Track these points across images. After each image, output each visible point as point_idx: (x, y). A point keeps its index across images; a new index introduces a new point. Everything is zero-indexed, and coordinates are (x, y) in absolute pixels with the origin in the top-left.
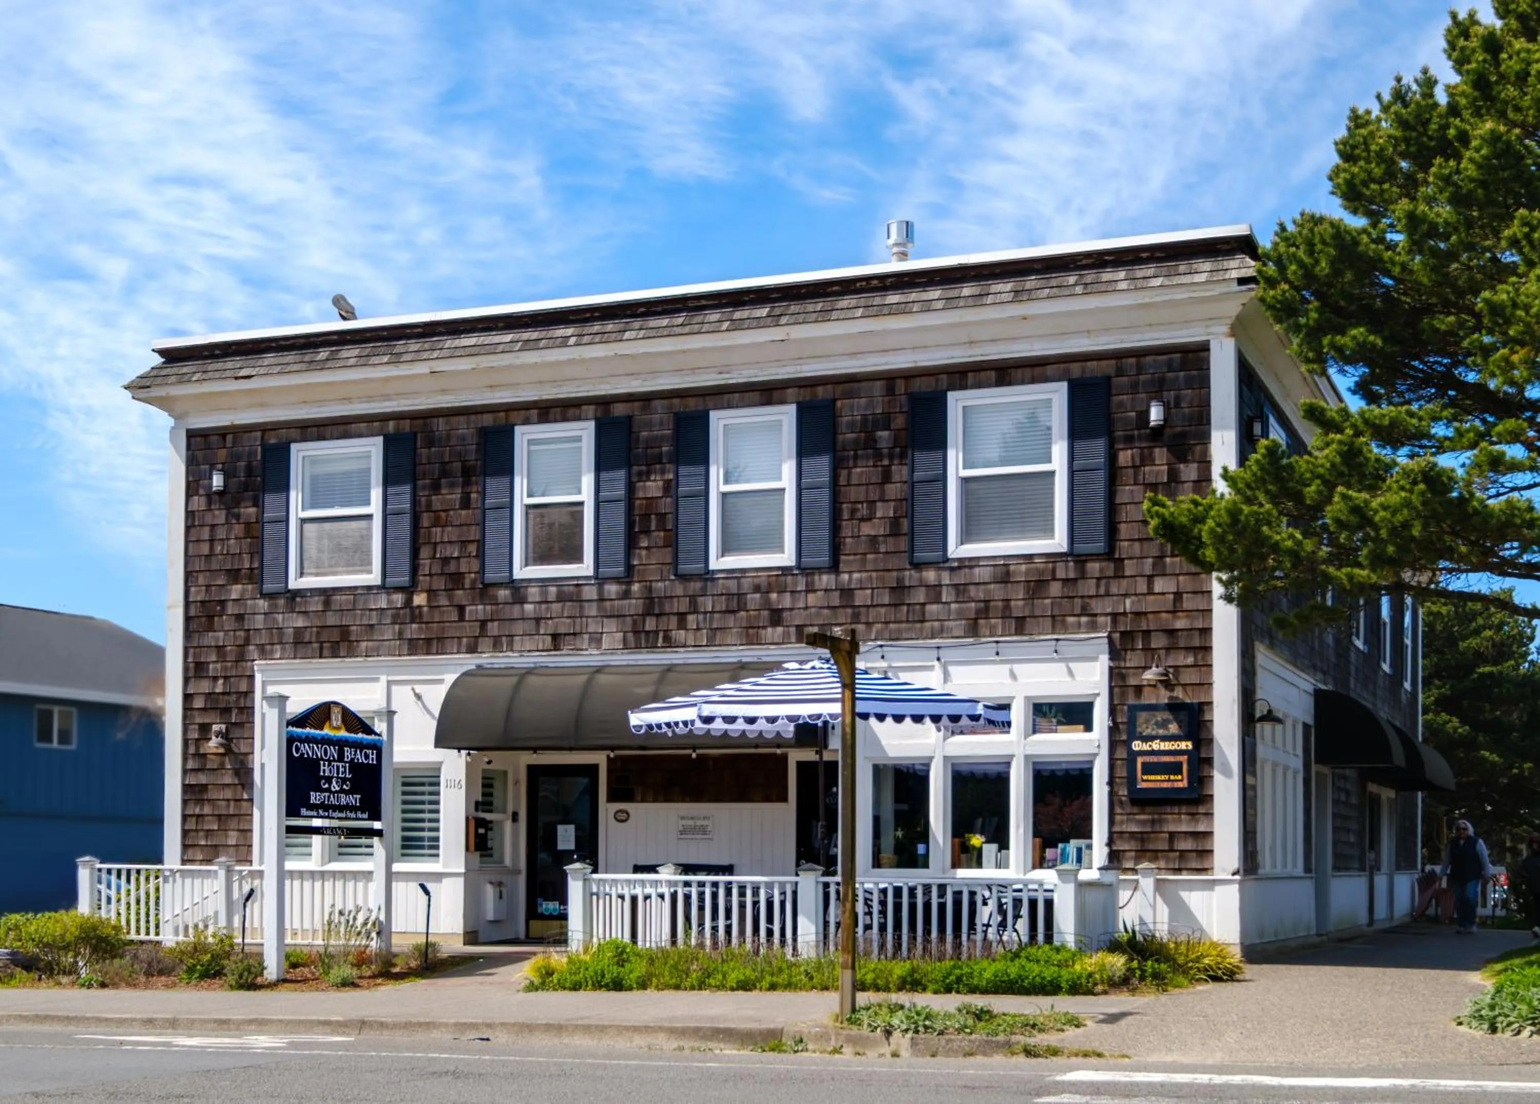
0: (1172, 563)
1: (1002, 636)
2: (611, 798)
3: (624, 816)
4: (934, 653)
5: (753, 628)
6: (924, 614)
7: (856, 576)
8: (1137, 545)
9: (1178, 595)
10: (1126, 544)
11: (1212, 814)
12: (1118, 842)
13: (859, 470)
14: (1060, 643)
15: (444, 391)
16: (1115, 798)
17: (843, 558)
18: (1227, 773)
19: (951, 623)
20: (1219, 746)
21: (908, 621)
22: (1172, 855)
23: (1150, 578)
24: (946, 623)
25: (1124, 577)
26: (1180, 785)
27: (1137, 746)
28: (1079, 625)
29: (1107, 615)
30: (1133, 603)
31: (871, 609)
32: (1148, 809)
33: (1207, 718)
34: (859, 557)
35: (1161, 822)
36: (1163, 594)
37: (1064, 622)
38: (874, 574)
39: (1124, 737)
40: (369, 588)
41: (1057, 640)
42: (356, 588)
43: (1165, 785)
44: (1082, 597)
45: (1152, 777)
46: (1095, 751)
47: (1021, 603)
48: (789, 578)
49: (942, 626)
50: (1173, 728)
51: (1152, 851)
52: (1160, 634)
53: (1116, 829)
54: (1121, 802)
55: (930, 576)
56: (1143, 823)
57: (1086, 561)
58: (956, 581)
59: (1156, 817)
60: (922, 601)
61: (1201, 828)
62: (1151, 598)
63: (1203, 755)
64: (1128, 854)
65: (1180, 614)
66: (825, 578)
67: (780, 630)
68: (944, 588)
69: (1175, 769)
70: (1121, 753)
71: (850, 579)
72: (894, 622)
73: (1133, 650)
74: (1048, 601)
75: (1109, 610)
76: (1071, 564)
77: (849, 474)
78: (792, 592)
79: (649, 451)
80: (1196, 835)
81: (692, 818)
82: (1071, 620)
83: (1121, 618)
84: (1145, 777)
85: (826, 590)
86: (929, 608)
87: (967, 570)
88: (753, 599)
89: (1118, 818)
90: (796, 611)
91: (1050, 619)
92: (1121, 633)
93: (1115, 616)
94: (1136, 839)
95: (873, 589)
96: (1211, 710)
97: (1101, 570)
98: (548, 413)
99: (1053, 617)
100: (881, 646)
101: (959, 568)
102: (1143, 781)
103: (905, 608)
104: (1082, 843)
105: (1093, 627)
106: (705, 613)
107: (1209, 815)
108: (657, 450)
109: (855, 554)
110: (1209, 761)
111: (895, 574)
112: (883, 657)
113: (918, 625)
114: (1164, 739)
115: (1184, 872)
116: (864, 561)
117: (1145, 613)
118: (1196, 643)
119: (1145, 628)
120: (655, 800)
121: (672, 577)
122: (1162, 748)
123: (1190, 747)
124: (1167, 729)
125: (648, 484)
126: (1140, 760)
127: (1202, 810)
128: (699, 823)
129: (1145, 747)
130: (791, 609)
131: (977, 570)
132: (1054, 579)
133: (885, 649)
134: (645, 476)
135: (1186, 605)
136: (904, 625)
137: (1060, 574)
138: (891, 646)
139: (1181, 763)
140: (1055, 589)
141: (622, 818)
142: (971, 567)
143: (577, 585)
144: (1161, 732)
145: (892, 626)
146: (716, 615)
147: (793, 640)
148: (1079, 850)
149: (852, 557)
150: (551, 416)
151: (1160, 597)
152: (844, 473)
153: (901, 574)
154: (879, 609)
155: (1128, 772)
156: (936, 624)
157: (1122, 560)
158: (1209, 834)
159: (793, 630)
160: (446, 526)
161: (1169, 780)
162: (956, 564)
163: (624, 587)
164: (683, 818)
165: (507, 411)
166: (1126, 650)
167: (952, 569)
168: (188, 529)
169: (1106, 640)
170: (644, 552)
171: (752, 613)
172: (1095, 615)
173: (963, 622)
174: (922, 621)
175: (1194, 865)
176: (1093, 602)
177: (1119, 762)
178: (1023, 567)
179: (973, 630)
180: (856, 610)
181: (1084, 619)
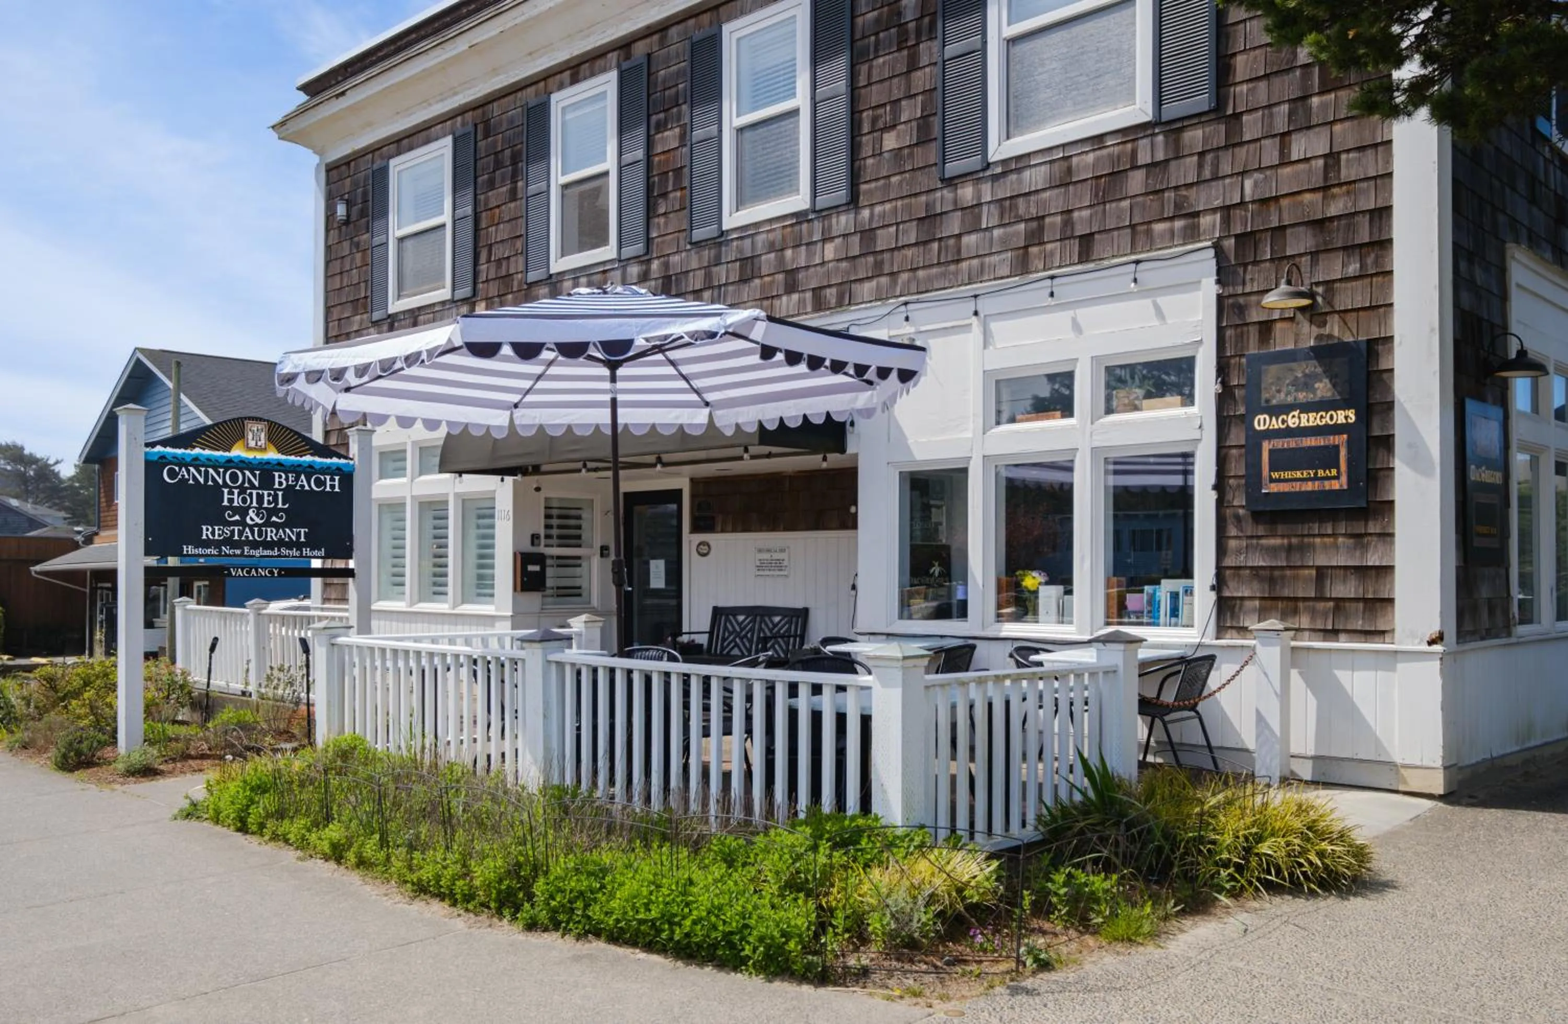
0: (1324, 106)
1: (1060, 267)
2: (695, 529)
3: (704, 549)
4: (971, 306)
5: (767, 298)
6: (959, 251)
7: (878, 209)
8: (1263, 85)
9: (1332, 158)
10: (1245, 87)
11: (1392, 535)
12: (1232, 584)
13: (881, 60)
14: (1141, 266)
15: (495, 71)
16: (1228, 512)
17: (864, 187)
18: (1418, 463)
19: (995, 259)
20: (1405, 412)
21: (939, 264)
22: (1321, 605)
23: (1285, 136)
24: (987, 259)
25: (1241, 144)
26: (1335, 485)
27: (1262, 422)
28: (1172, 232)
29: (1214, 210)
30: (1256, 184)
31: (896, 253)
32: (1281, 529)
33: (1383, 366)
34: (882, 182)
35: (1303, 549)
36: (1307, 160)
37: (1149, 233)
38: (899, 203)
39: (1242, 410)
40: (443, 303)
41: (1137, 262)
42: (433, 305)
43: (1309, 487)
44: (1176, 188)
45: (1288, 475)
46: (1196, 435)
47: (1086, 213)
48: (805, 226)
49: (982, 265)
50: (1323, 389)
51: (1289, 599)
52: (1302, 229)
53: (1229, 562)
54: (1238, 519)
55: (967, 193)
56: (1272, 551)
57: (1181, 129)
58: (1000, 196)
59: (1294, 541)
60: (957, 232)
61: (1373, 560)
62: (1287, 170)
63: (1376, 432)
64: (1248, 604)
65: (1335, 190)
66: (843, 218)
67: (795, 297)
68: (985, 208)
69: (1327, 457)
70: (1237, 437)
71: (872, 215)
72: (924, 267)
73: (1256, 263)
74: (1126, 204)
75: (1217, 203)
76: (1160, 138)
77: (870, 68)
78: (808, 244)
79: (667, 93)
80: (1362, 571)
81: (769, 551)
82: (1159, 227)
83: (1238, 212)
84: (1275, 475)
85: (844, 235)
86: (965, 240)
87: (1014, 177)
88: (768, 261)
89: (1232, 544)
90: (812, 270)
91: (1129, 231)
92: (1237, 236)
93: (1227, 210)
94: (1261, 579)
95: (897, 224)
96: (1391, 351)
97: (1205, 139)
98: (577, 73)
99: (1132, 227)
100: (906, 304)
101: (1004, 174)
102: (1272, 480)
103: (935, 245)
104: (1176, 585)
105: (1192, 234)
106: (720, 286)
107: (1387, 536)
108: (673, 90)
109: (877, 180)
110: (1387, 442)
111: (923, 198)
112: (907, 319)
113: (952, 268)
114: (1306, 408)
115: (1342, 636)
116: (887, 186)
117: (1276, 199)
118: (1364, 236)
119: (1275, 224)
120: (734, 530)
121: (688, 247)
122: (1304, 423)
123: (1352, 415)
124: (1314, 391)
125: (667, 133)
126: (1266, 446)
127: (1373, 527)
128: (776, 556)
129: (1276, 424)
130: (807, 267)
131: (1027, 174)
132: (1135, 167)
133: (910, 307)
134: (661, 126)
135: (1345, 174)
136: (934, 270)
137: (1144, 157)
138: (918, 301)
139: (1336, 448)
140: (1136, 182)
141: (704, 550)
142: (1018, 170)
143: (604, 272)
144: (1302, 396)
145: (921, 273)
146: (731, 288)
147: (809, 309)
148: (1175, 596)
149: (873, 185)
150: (581, 75)
151: (1301, 166)
152: (864, 68)
153: (931, 196)
154: (904, 252)
155: (1247, 467)
156: (975, 262)
157: (1237, 116)
158: (1386, 571)
159: (809, 295)
160: (498, 224)
161: (1316, 478)
162: (999, 170)
163: (644, 267)
164: (760, 551)
165: (545, 79)
166: (1245, 265)
167: (995, 178)
168: (328, 263)
169: (1212, 252)
170: (662, 220)
171: (767, 279)
172: (1197, 214)
173: (1009, 254)
174: (958, 261)
175: (1359, 625)
176: (1192, 193)
177: (1234, 452)
178: (1091, 157)
179: (1022, 266)
180: (879, 257)
181: (1179, 224)
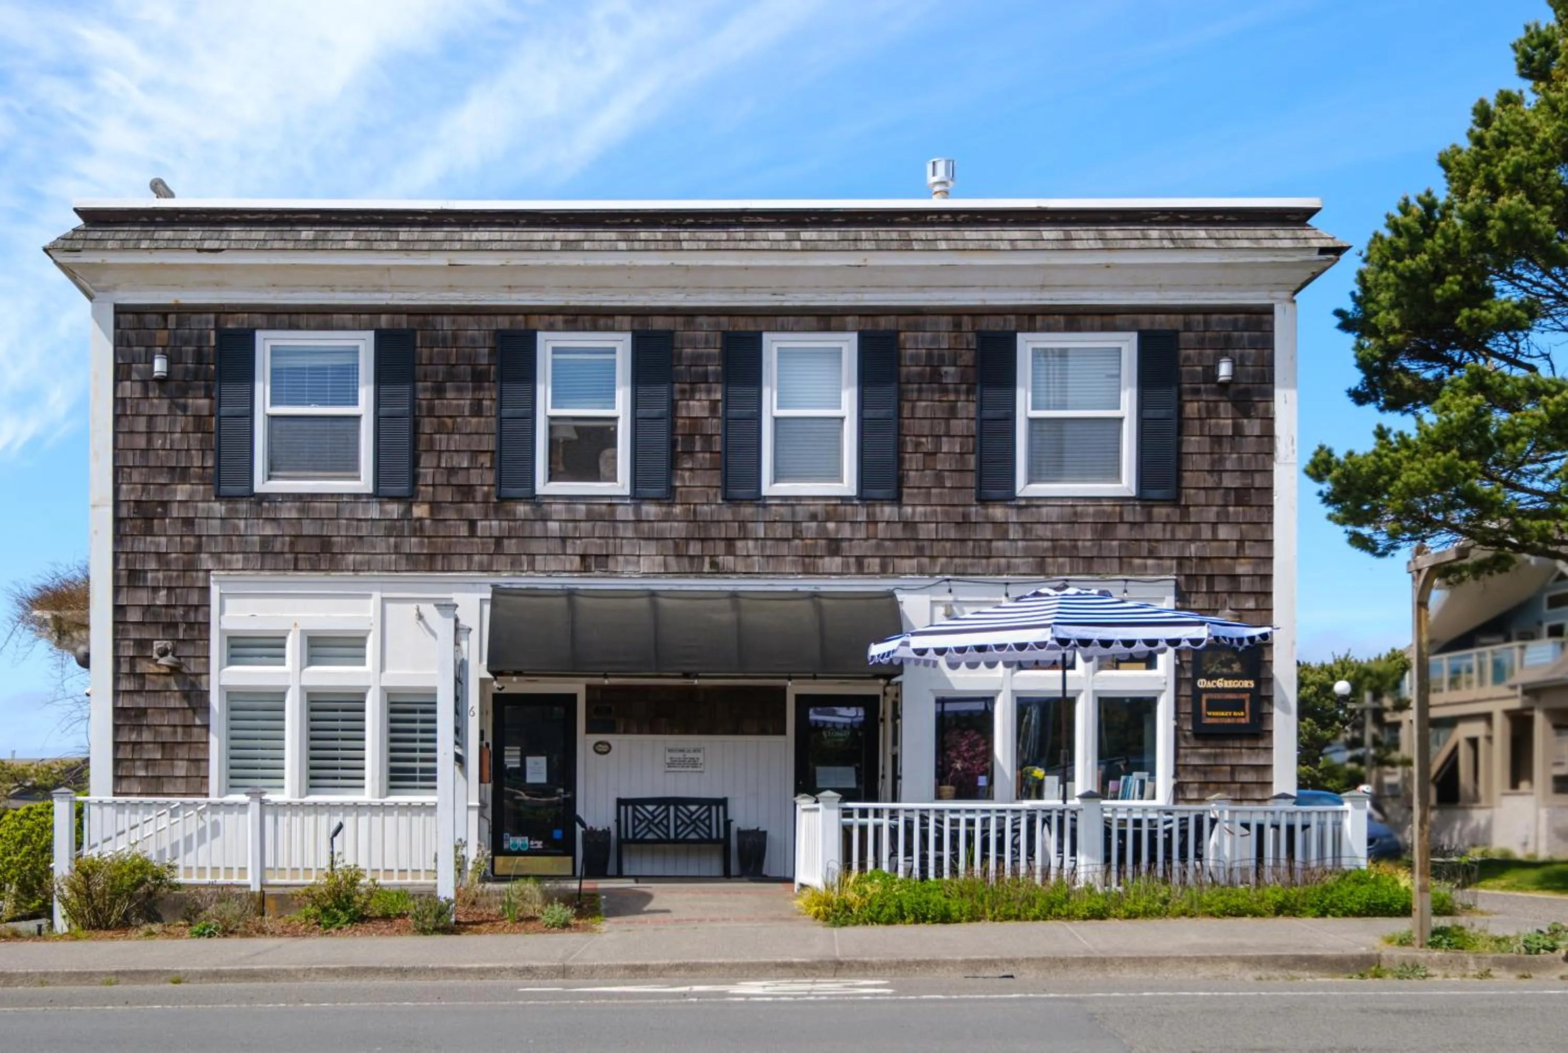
0: (1236, 513)
1: (1070, 574)
2: (590, 730)
3: (604, 748)
4: (1003, 589)
5: (810, 556)
6: (990, 551)
7: (920, 509)
8: (1202, 493)
9: (1241, 542)
10: (1192, 491)
11: (1271, 748)
12: (1182, 774)
13: (923, 404)
14: (1129, 583)
15: (451, 288)
16: (1180, 733)
17: (905, 491)
18: (1286, 709)
19: (1017, 561)
20: (1279, 684)
21: (973, 557)
22: (1233, 786)
23: (1214, 525)
24: (1013, 560)
25: (1189, 523)
26: (1243, 721)
27: (1202, 683)
28: (1145, 567)
29: (1172, 558)
30: (1197, 549)
31: (935, 543)
32: (1212, 743)
33: (1267, 658)
34: (923, 490)
35: (1223, 755)
36: (1227, 541)
37: (1130, 564)
38: (939, 509)
39: (1189, 675)
40: (357, 496)
41: (1126, 580)
42: (341, 495)
43: (1229, 721)
44: (1149, 540)
45: (1217, 714)
46: (1161, 687)
47: (1088, 544)
48: (849, 508)
49: (1009, 563)
50: (1236, 667)
51: (1215, 783)
52: (1224, 578)
53: (1181, 762)
54: (1185, 737)
55: (998, 512)
56: (1206, 756)
57: (1153, 506)
58: (1023, 519)
59: (1218, 751)
60: (989, 537)
61: (1261, 762)
62: (1215, 544)
63: (1263, 693)
64: (1191, 786)
65: (1243, 561)
66: (887, 510)
67: (838, 560)
68: (1011, 526)
69: (1238, 705)
70: (1186, 690)
71: (914, 513)
72: (960, 557)
73: (1197, 593)
74: (1115, 543)
75: (1176, 554)
76: (1138, 508)
77: (913, 408)
78: (852, 522)
79: (693, 369)
80: (1255, 767)
81: (682, 751)
82: (1137, 561)
83: (1187, 562)
84: (1209, 713)
85: (888, 522)
86: (994, 544)
87: (1034, 509)
88: (808, 528)
89: (1182, 751)
90: (854, 542)
91: (1116, 561)
92: (1186, 575)
93: (1181, 560)
94: (1199, 772)
95: (937, 523)
96: (1271, 651)
97: (1168, 516)
98: (575, 321)
99: (1120, 558)
100: (948, 580)
101: (1026, 506)
102: (1208, 716)
103: (971, 543)
104: (1145, 775)
105: (1161, 570)
106: (757, 539)
107: (1269, 749)
108: (701, 369)
109: (919, 488)
110: (1269, 699)
111: (960, 509)
112: (950, 591)
113: (984, 561)
114: (1227, 677)
115: (1245, 803)
116: (929, 495)
117: (1209, 558)
118: (1258, 588)
119: (1209, 572)
120: (640, 732)
121: (720, 501)
122: (1226, 686)
123: (1252, 685)
124: (1231, 668)
125: (691, 403)
126: (1205, 697)
127: (1261, 744)
128: (689, 755)
129: (1210, 685)
130: (851, 540)
131: (1044, 510)
132: (1122, 522)
133: (952, 583)
134: (690, 394)
135: (1248, 552)
136: (969, 561)
137: (1128, 517)
138: (958, 580)
139: (1243, 701)
140: (1122, 531)
141: (602, 749)
142: (1038, 506)
143: (610, 504)
144: (1225, 670)
145: (957, 561)
146: (769, 543)
147: (853, 571)
148: (1142, 782)
149: (916, 491)
150: (580, 325)
151: (1224, 543)
152: (907, 406)
153: (967, 509)
154: (942, 543)
155: (1194, 707)
156: (1003, 561)
157: (1187, 506)
158: (1268, 767)
159: (852, 560)
160: (452, 433)
161: (1232, 716)
162: (1023, 503)
163: (664, 509)
164: (670, 751)
165: (525, 315)
166: (1190, 593)
167: (1020, 507)
168: (117, 418)
169: (1173, 583)
170: (687, 474)
171: (808, 541)
172: (1161, 558)
173: (1031, 560)
174: (988, 557)
175: (1258, 796)
176: (1161, 546)
177: (1183, 699)
178: (1091, 509)
179: (1041, 569)
180: (921, 543)
181: (1150, 562)
